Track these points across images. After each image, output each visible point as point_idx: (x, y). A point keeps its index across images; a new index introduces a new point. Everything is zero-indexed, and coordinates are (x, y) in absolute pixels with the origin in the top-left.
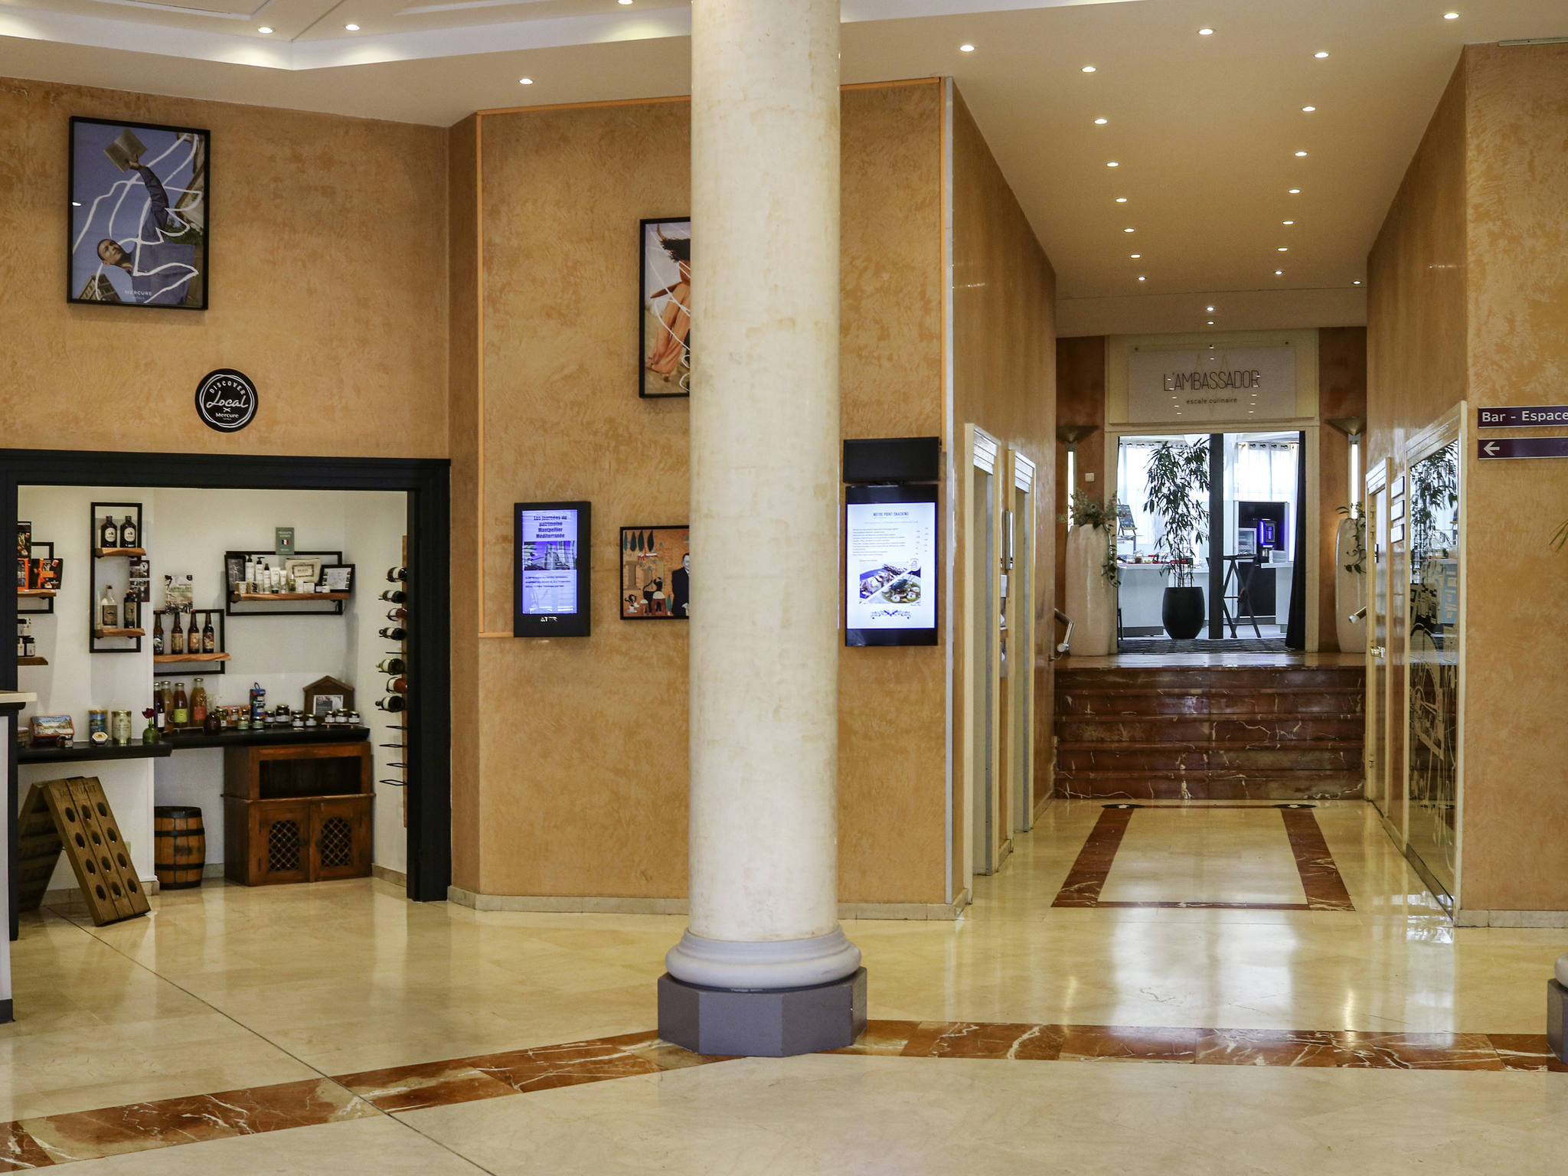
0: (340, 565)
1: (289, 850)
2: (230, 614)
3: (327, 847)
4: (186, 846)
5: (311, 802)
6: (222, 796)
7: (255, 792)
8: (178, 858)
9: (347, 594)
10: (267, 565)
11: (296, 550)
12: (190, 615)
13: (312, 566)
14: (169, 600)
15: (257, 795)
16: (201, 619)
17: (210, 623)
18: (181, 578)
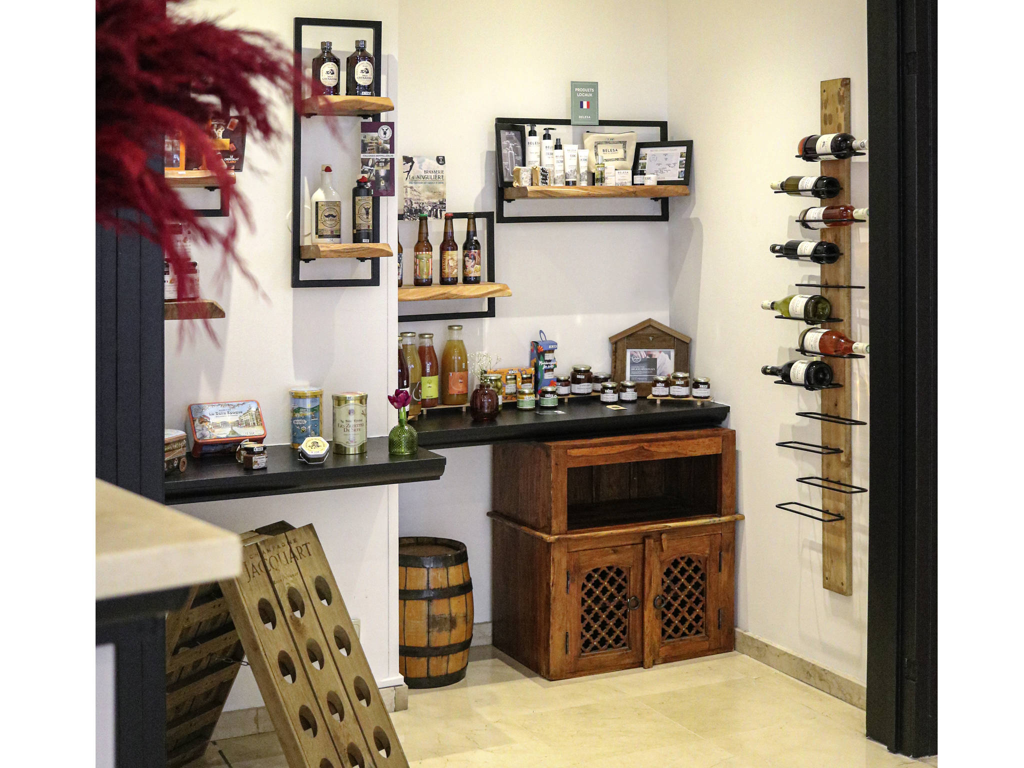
0: (664, 142)
1: (611, 615)
2: (502, 220)
3: (669, 606)
4: (447, 615)
5: (646, 536)
6: (488, 514)
7: (559, 521)
8: (435, 633)
9: (680, 189)
10: (558, 140)
11: (602, 117)
12: (443, 221)
13: (624, 143)
14: (409, 197)
15: (564, 526)
16: (460, 227)
17: (475, 235)
18: (427, 160)
